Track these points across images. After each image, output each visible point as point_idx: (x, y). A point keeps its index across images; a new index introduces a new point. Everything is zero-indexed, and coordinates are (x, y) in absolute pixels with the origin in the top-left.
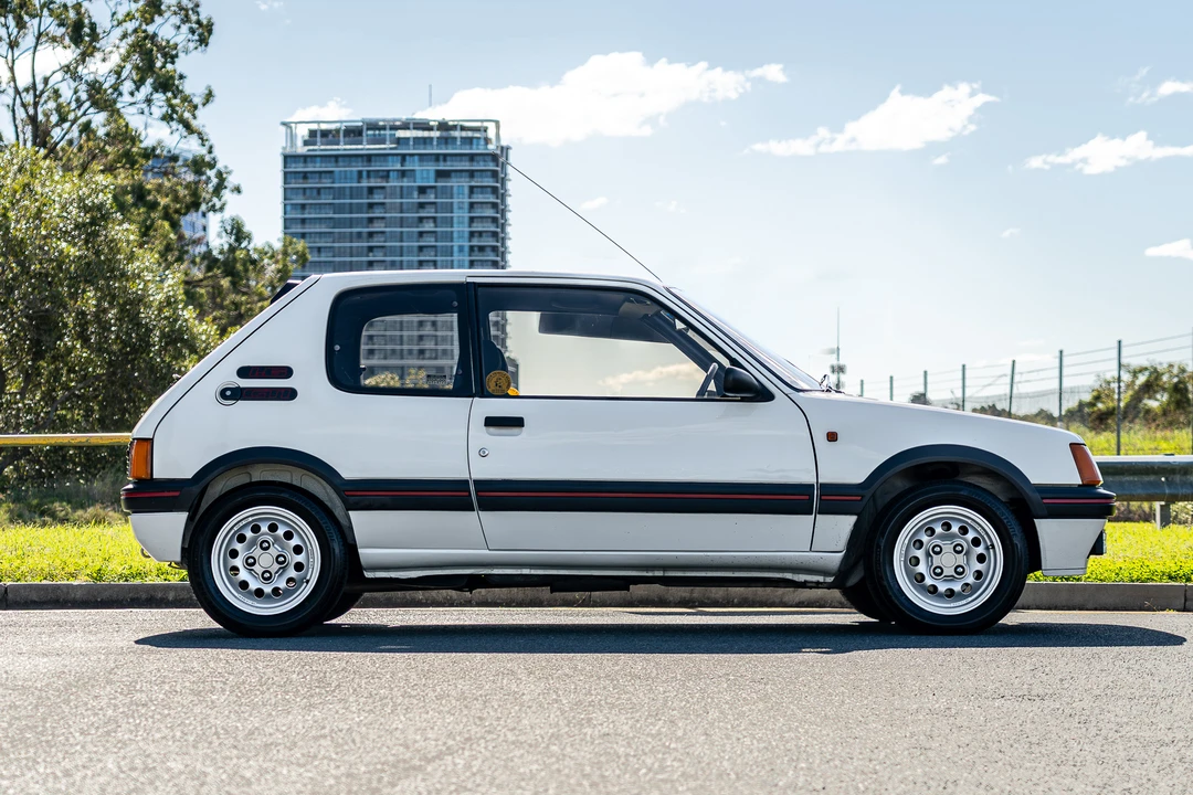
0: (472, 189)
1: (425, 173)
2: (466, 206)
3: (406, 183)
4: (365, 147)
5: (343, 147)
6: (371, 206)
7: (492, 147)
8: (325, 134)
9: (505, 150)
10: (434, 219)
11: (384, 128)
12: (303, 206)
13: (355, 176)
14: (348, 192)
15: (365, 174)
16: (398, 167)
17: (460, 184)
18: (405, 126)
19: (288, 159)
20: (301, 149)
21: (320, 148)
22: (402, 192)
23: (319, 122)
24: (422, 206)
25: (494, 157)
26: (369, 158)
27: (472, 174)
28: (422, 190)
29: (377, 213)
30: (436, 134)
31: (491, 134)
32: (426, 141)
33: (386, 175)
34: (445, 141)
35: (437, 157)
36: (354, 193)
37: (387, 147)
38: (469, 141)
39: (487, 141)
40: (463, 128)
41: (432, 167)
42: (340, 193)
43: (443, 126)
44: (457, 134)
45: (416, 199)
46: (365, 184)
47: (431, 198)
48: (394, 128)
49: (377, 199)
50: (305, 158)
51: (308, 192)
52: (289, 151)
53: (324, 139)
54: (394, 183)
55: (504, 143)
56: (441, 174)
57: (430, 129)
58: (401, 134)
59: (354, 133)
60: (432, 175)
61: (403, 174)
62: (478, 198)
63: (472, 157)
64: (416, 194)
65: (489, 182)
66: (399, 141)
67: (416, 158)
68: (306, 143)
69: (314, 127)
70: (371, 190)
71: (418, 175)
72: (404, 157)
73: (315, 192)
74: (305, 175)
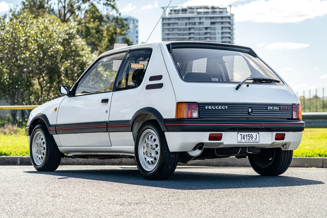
0: (222, 28)
1: (207, 23)
2: (220, 33)
3: (201, 26)
4: (188, 15)
5: (181, 15)
6: (190, 34)
7: (228, 14)
8: (175, 11)
9: (233, 15)
10: (210, 38)
11: (194, 9)
12: (168, 34)
13: (185, 24)
14: (182, 29)
15: (188, 24)
16: (198, 21)
17: (218, 27)
18: (201, 8)
19: (164, 19)
20: (167, 16)
21: (174, 15)
22: (200, 29)
23: (173, 7)
24: (206, 33)
25: (229, 18)
26: (189, 18)
27: (222, 23)
28: (206, 28)
29: (192, 36)
30: (210, 10)
31: (228, 10)
32: (207, 13)
33: (195, 24)
34: (214, 12)
35: (211, 18)
36: (184, 29)
37: (195, 15)
38: (221, 12)
39: (227, 12)
40: (219, 8)
41: (209, 21)
42: (180, 29)
43: (213, 8)
44: (217, 10)
45: (204, 31)
46: (188, 26)
47: (209, 31)
48: (197, 8)
49: (192, 31)
50: (169, 19)
51: (170, 30)
52: (164, 16)
53: (175, 12)
54: (197, 26)
55: (232, 13)
56: (212, 23)
57: (208, 8)
58: (200, 10)
59: (184, 11)
60: (209, 23)
61: (200, 23)
62: (224, 30)
63: (222, 18)
64: (204, 29)
65: (228, 25)
66: (199, 13)
67: (204, 18)
68: (169, 14)
69: (172, 9)
70: (190, 29)
71: (205, 23)
72: (200, 18)
73: (172, 30)
74: (169, 24)
